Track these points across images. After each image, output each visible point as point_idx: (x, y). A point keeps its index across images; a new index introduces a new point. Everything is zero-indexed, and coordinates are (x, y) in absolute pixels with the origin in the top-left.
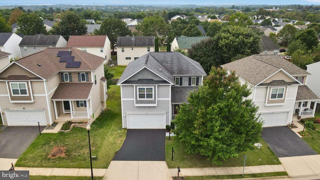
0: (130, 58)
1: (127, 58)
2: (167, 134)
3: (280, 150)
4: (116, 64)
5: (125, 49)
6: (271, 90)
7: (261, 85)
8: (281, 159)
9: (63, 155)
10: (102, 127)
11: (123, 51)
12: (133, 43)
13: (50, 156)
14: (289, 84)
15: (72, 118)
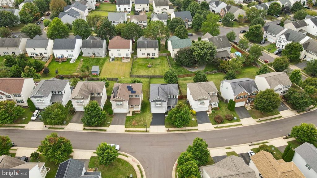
0: (144, 54)
1: (143, 54)
2: (165, 115)
3: (200, 121)
4: (137, 57)
5: (142, 49)
6: (200, 102)
7: (197, 100)
8: (198, 125)
9: (136, 124)
10: (144, 112)
11: (140, 50)
12: (146, 46)
13: (133, 125)
14: (206, 99)
15: (134, 110)
